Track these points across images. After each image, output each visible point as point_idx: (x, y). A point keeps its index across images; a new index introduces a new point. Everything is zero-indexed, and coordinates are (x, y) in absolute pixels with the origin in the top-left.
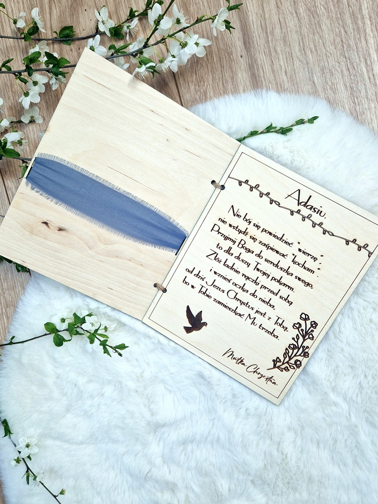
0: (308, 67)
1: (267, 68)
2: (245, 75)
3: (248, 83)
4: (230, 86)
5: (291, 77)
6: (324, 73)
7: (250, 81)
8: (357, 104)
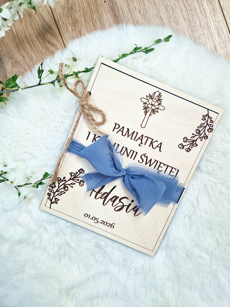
0: (155, 6)
1: (125, 9)
2: (109, 15)
3: (112, 22)
4: (98, 24)
5: (144, 14)
6: (167, 10)
7: (113, 20)
8: (194, 31)
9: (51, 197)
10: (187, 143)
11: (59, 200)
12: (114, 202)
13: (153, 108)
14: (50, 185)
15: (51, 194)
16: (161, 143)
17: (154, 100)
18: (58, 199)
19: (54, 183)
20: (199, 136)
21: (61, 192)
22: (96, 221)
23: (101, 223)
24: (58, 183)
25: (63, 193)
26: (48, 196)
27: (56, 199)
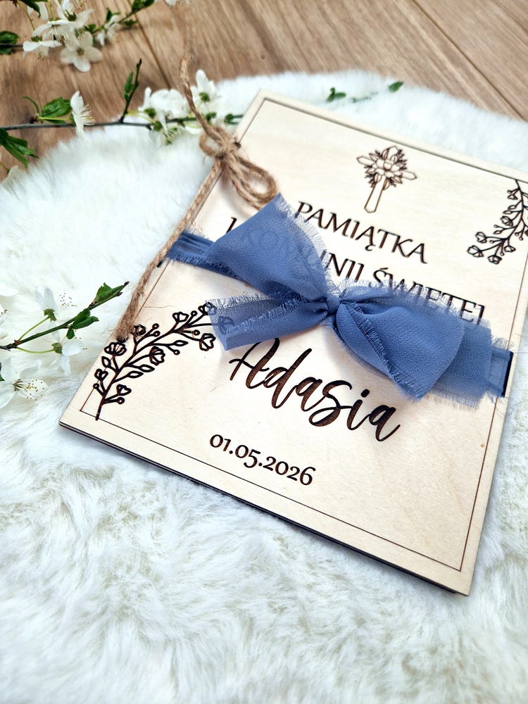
9: (106, 382)
10: (488, 245)
11: (129, 391)
12: (306, 395)
13: (389, 175)
14: (109, 347)
15: (107, 373)
16: (422, 245)
17: (387, 161)
18: (126, 388)
19: (121, 341)
20: (512, 230)
21: (140, 368)
22: (250, 461)
23: (265, 467)
24: (135, 341)
25: (147, 369)
26: (96, 381)
27: (120, 387)
